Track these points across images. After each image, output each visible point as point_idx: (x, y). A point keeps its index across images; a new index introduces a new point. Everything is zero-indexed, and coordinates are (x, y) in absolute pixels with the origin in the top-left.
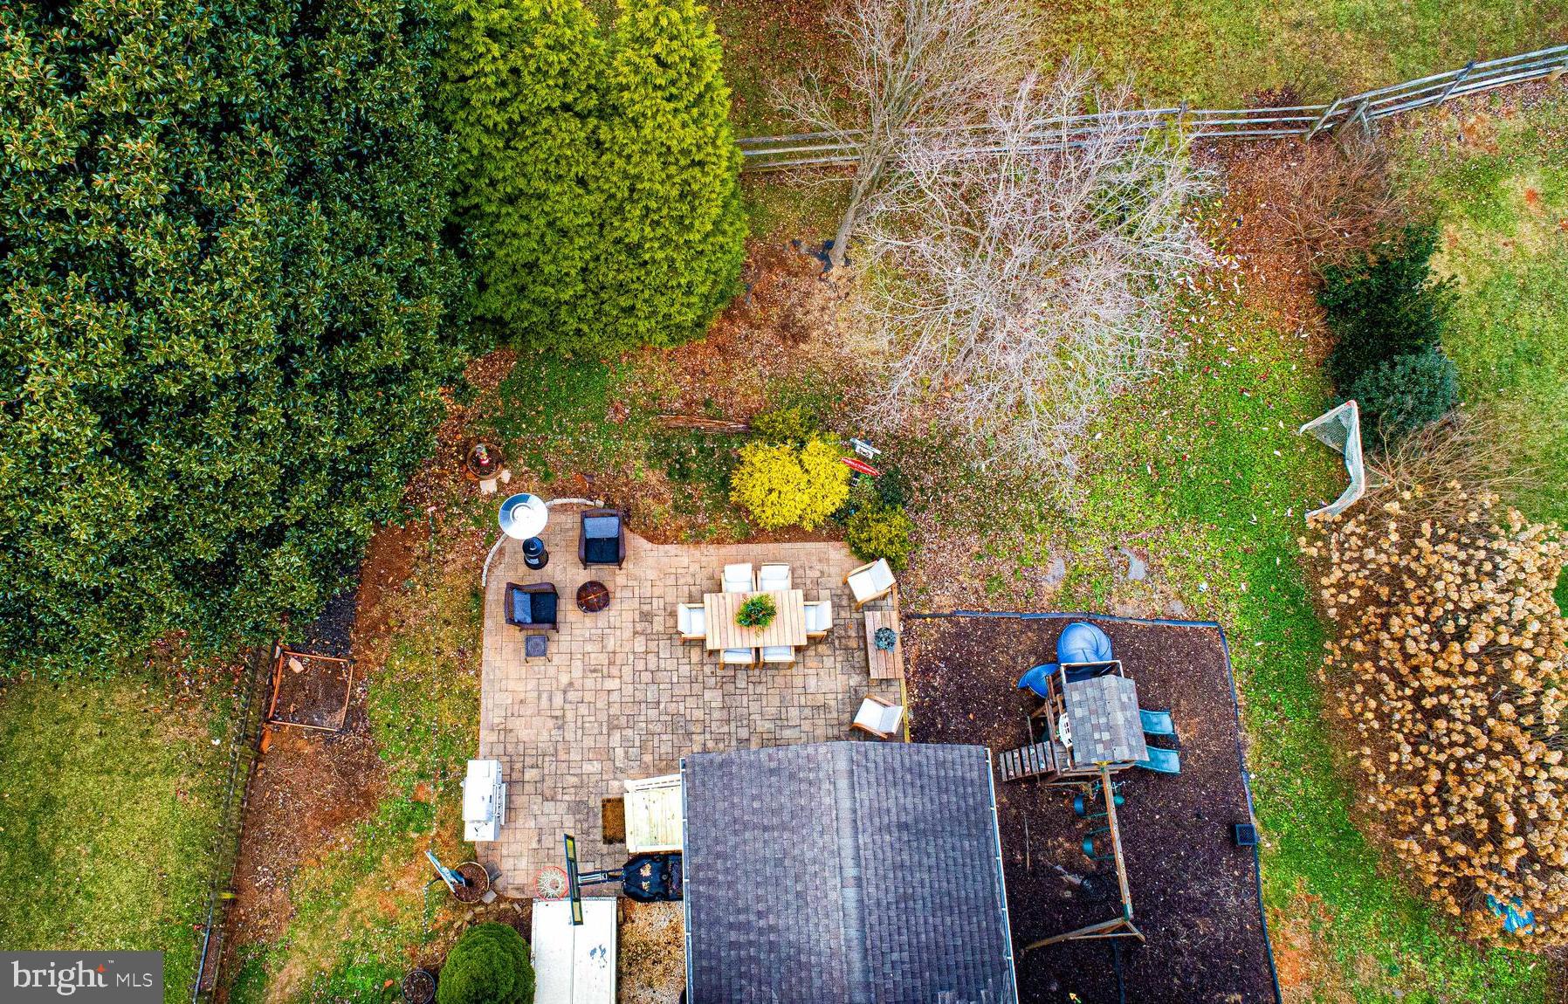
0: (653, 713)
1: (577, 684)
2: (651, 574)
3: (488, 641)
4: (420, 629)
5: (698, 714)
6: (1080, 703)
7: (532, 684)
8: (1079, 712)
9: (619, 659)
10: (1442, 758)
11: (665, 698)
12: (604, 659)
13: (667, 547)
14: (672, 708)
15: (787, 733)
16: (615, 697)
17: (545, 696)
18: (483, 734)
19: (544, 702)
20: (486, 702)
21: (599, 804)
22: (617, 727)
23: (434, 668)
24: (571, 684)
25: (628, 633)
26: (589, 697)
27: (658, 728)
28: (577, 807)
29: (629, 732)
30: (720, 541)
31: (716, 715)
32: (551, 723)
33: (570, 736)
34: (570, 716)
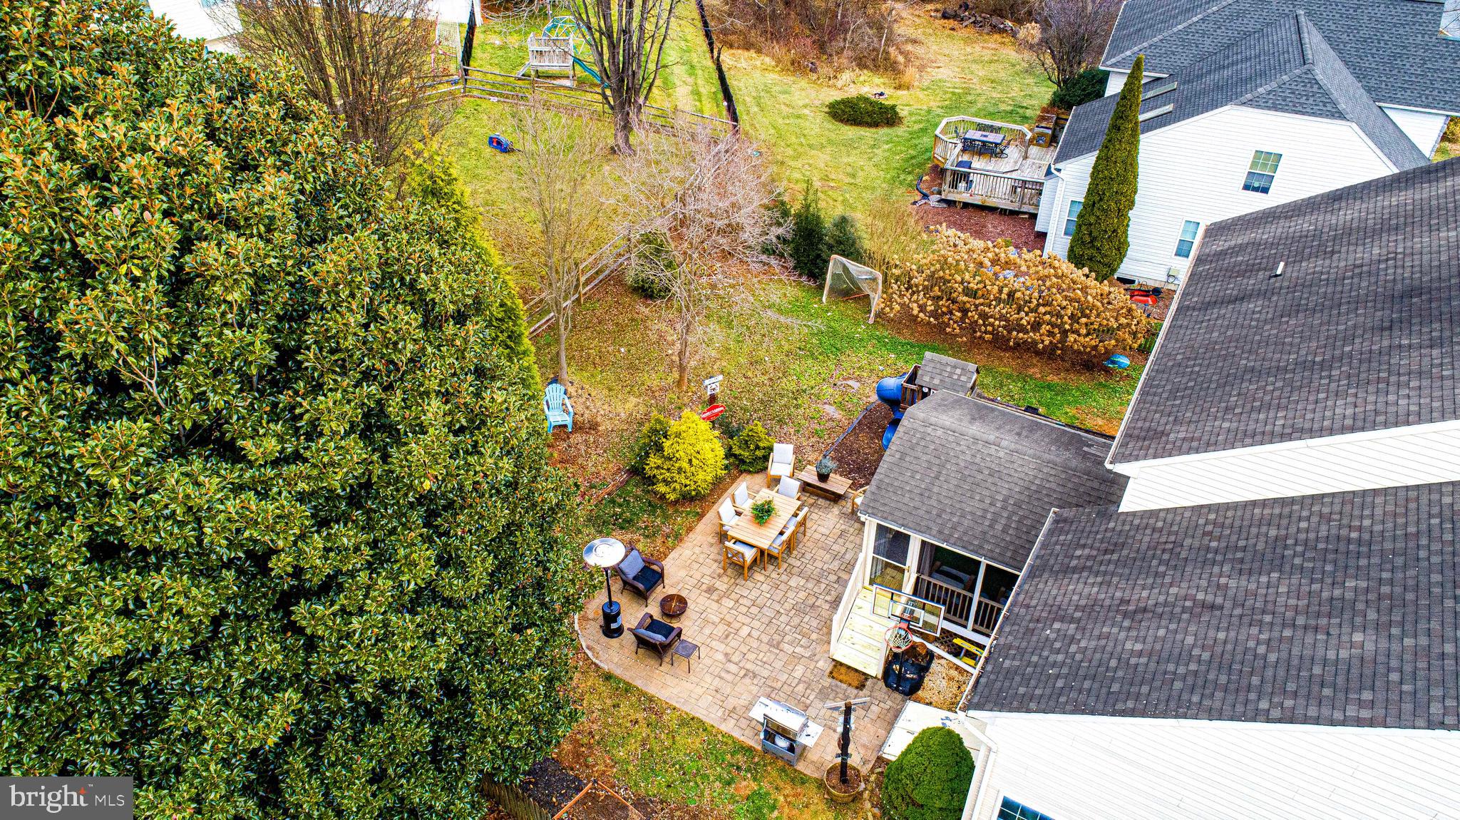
0: (784, 618)
1: (729, 650)
2: (683, 573)
3: (652, 690)
4: (606, 725)
5: (802, 595)
6: (932, 378)
7: (708, 678)
8: (936, 381)
9: (728, 618)
10: (1035, 302)
11: (777, 607)
12: (722, 628)
13: (671, 556)
14: (787, 606)
15: (848, 557)
16: (755, 634)
17: (723, 674)
18: (724, 728)
19: (729, 677)
20: (700, 714)
21: (830, 680)
22: (779, 643)
23: (645, 732)
24: (726, 655)
25: (715, 606)
26: (744, 649)
27: (796, 621)
28: (823, 694)
29: (788, 638)
30: (690, 529)
31: (810, 585)
32: (747, 681)
33: (766, 673)
34: (749, 666)
